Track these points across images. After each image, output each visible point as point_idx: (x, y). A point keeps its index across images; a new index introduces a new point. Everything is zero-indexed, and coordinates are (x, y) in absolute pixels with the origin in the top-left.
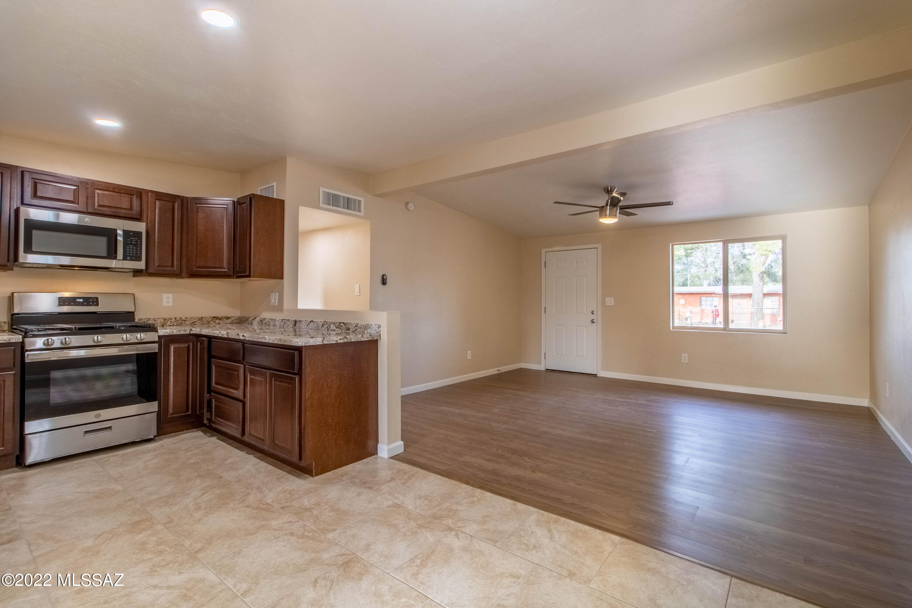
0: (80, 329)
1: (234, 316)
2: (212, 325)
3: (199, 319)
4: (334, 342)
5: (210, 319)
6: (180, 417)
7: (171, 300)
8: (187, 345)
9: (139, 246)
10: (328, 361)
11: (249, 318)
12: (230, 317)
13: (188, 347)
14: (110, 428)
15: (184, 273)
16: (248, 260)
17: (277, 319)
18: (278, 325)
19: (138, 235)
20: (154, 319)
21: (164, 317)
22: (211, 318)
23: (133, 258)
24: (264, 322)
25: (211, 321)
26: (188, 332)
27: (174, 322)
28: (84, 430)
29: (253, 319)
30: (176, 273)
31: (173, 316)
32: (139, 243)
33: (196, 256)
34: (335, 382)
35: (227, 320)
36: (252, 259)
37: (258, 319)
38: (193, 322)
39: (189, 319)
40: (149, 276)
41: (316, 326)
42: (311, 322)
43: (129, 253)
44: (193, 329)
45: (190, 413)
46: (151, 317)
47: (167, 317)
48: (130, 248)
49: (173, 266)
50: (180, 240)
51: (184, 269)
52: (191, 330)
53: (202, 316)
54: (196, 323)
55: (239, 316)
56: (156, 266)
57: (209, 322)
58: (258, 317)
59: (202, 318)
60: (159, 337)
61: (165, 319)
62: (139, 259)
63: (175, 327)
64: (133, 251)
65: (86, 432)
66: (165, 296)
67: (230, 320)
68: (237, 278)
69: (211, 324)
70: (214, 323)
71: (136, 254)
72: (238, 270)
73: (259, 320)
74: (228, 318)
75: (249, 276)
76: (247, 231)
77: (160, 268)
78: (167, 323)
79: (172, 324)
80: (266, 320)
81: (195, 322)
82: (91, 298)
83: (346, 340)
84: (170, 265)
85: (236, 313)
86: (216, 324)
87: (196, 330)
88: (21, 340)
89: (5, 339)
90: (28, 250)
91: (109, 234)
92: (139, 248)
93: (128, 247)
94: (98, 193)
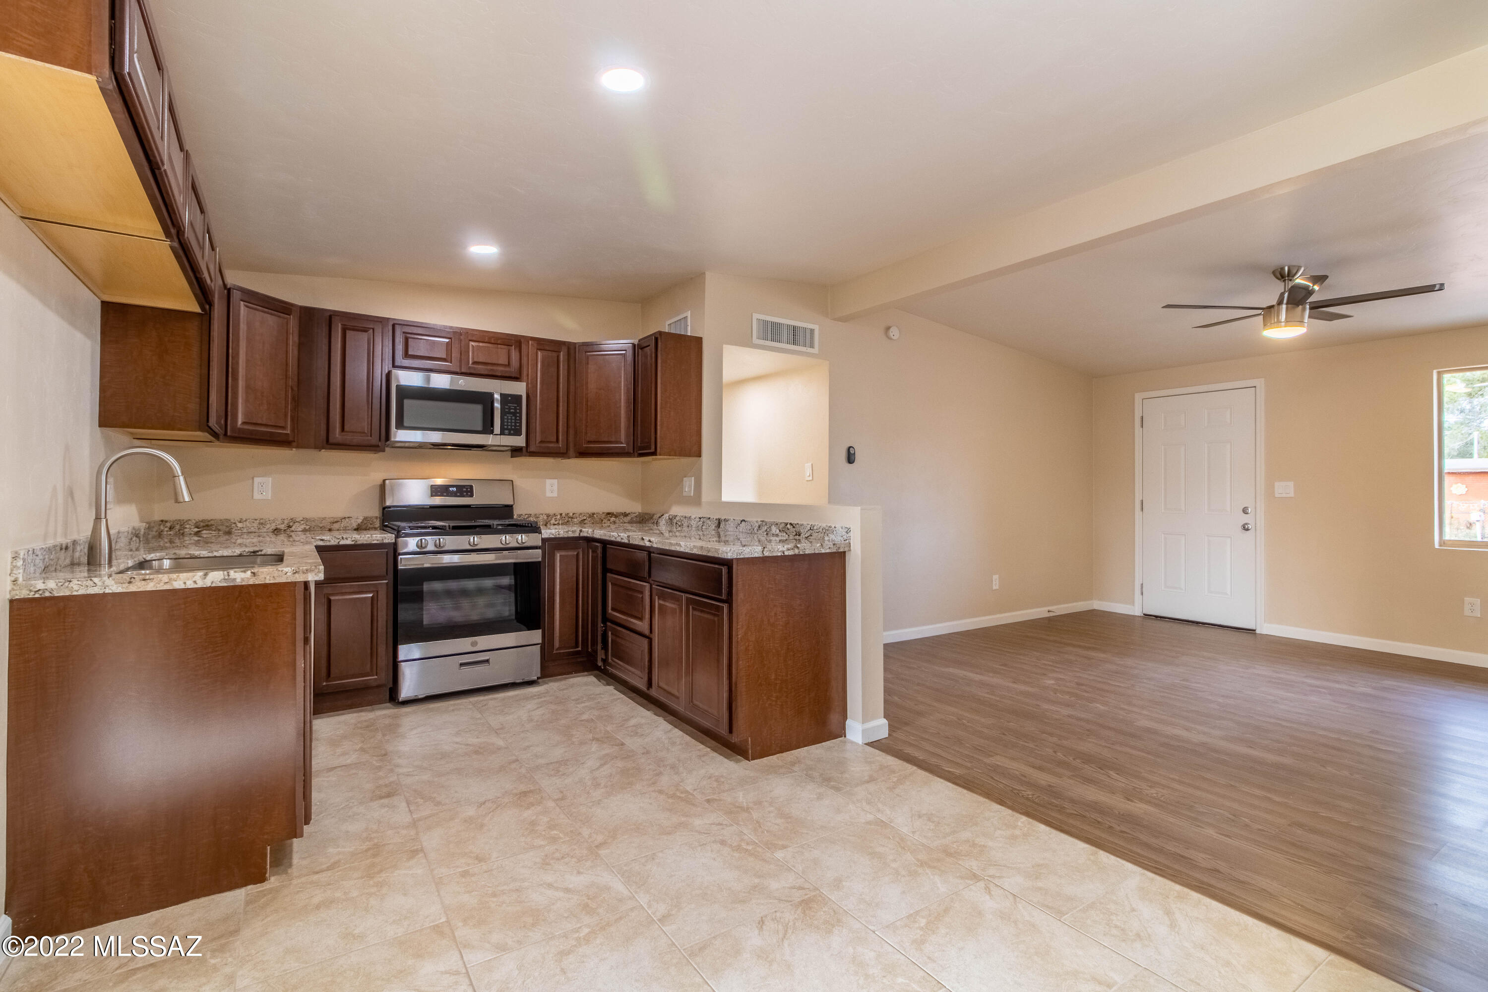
0: (454, 528)
1: (633, 511)
2: (606, 525)
3: (590, 515)
4: (779, 554)
5: (603, 516)
6: (569, 654)
7: (555, 488)
8: (576, 553)
9: (518, 415)
10: (769, 584)
11: (654, 515)
12: (629, 514)
13: (578, 555)
14: (487, 661)
15: (571, 452)
16: (653, 430)
17: (693, 517)
18: (694, 526)
19: (517, 399)
20: (536, 515)
21: (547, 513)
22: (605, 514)
23: (512, 432)
24: (675, 521)
25: (605, 518)
26: (577, 535)
27: (559, 520)
28: (460, 662)
29: (660, 517)
30: (562, 451)
31: (557, 512)
32: (518, 411)
33: (586, 426)
34: (780, 617)
35: (625, 518)
36: (658, 427)
37: (666, 516)
38: (582, 521)
39: (577, 515)
40: (530, 456)
41: (749, 527)
42: (742, 521)
43: (507, 425)
44: (584, 530)
45: (580, 649)
46: (533, 512)
47: (551, 512)
48: (508, 419)
49: (557, 441)
50: (566, 404)
51: (571, 445)
52: (581, 531)
53: (593, 512)
54: (586, 521)
55: (640, 511)
56: (537, 442)
57: (602, 521)
58: (667, 513)
59: (593, 514)
60: (544, 540)
61: (548, 516)
62: (518, 433)
63: (560, 526)
64: (511, 422)
65: (462, 665)
66: (548, 482)
67: (629, 518)
68: (638, 457)
69: (606, 523)
71: (515, 426)
72: (639, 445)
73: (667, 518)
74: (626, 515)
75: (654, 454)
76: (651, 387)
77: (543, 445)
78: (551, 521)
79: (556, 523)
80: (678, 518)
81: (585, 520)
82: (464, 486)
83: (796, 551)
84: (555, 440)
85: (636, 508)
86: (611, 523)
87: (588, 532)
88: (394, 541)
89: (378, 538)
90: (400, 425)
91: (485, 400)
92: (518, 418)
93: (506, 417)
94: (472, 346)
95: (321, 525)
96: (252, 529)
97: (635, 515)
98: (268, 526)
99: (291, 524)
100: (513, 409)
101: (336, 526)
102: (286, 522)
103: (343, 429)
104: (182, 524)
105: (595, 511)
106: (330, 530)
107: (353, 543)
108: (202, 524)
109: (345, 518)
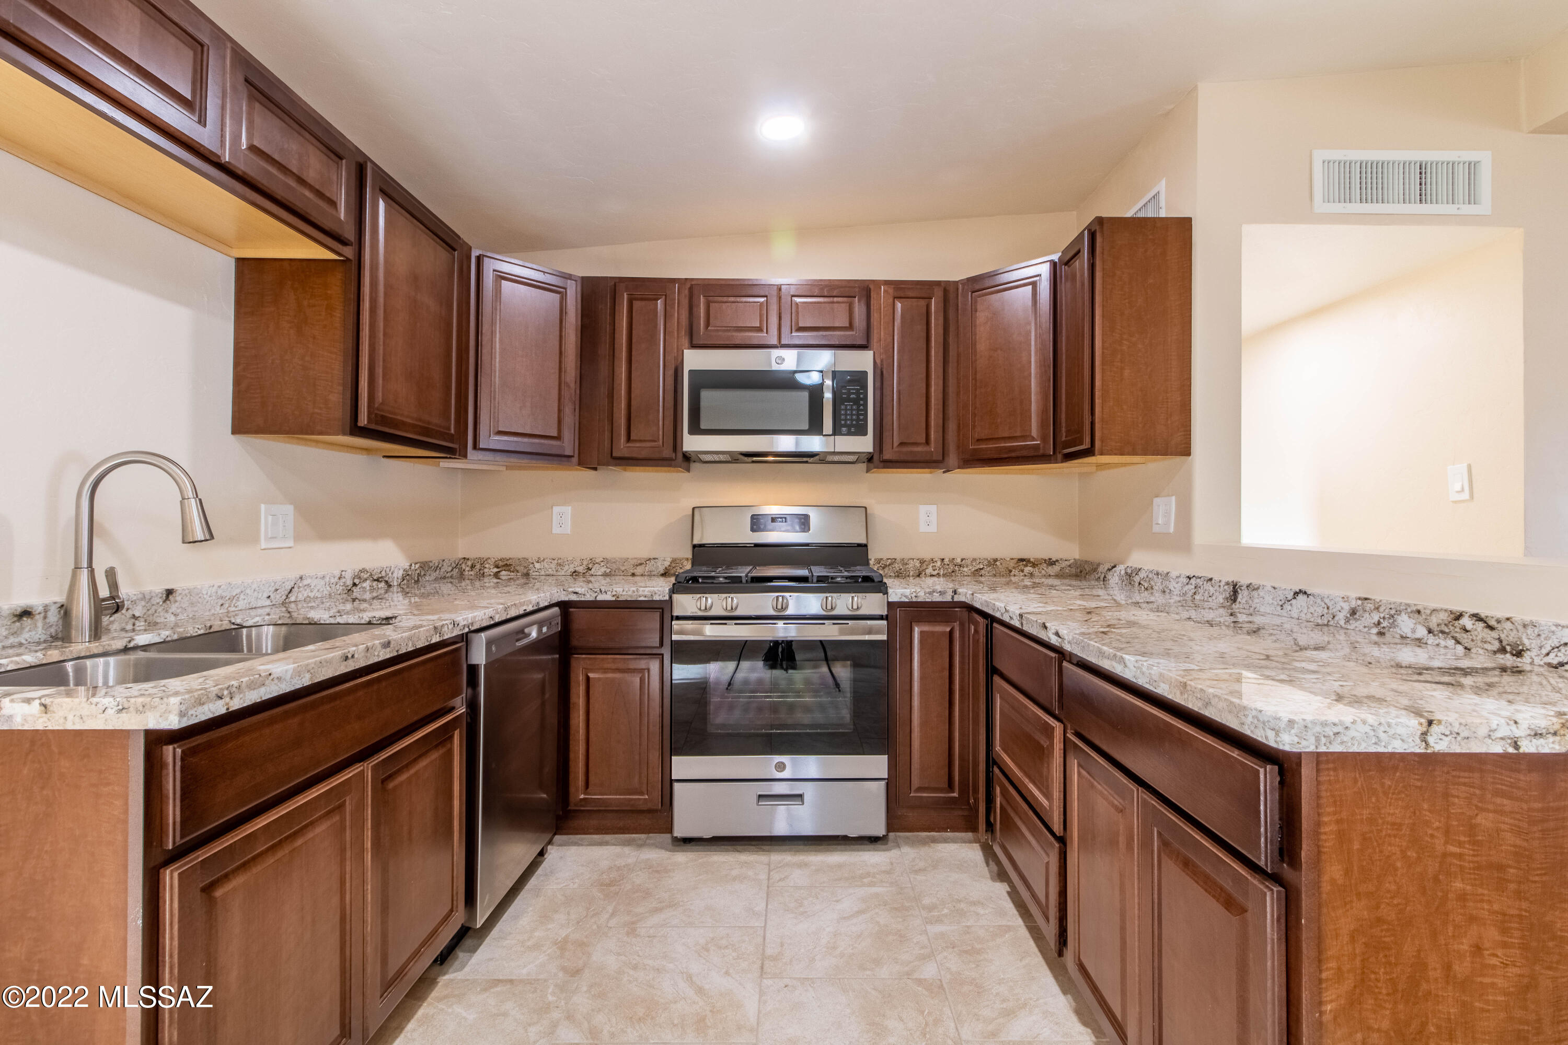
1: (1064, 557)
3: (989, 562)
5: (1012, 564)
6: (937, 801)
7: (934, 518)
8: (948, 629)
9: (862, 402)
11: (1099, 565)
12: (1057, 561)
13: (951, 633)
14: (800, 797)
15: (952, 459)
16: (1087, 407)
17: (1174, 574)
18: (1176, 592)
19: (859, 378)
20: (903, 560)
21: (921, 556)
22: (1015, 561)
23: (853, 430)
24: (1137, 579)
25: (1014, 568)
26: (948, 598)
27: (940, 569)
28: (758, 793)
29: (1109, 570)
30: (934, 458)
31: (937, 556)
32: (862, 396)
33: (974, 415)
34: (1494, 962)
35: (1050, 568)
36: (1098, 401)
37: (1121, 569)
38: (977, 570)
39: (969, 562)
40: (884, 467)
41: (1320, 611)
42: (1296, 594)
43: (846, 420)
44: (960, 590)
45: (955, 795)
46: (898, 556)
47: (927, 556)
48: (846, 410)
49: (927, 442)
50: (941, 382)
51: (952, 447)
52: (955, 592)
53: (995, 557)
54: (983, 572)
55: (1077, 557)
56: (896, 444)
57: (1011, 571)
58: (1122, 563)
59: (996, 560)
60: (890, 605)
61: (922, 562)
62: (861, 430)
63: (942, 579)
64: (852, 415)
65: (761, 797)
66: (923, 509)
67: (1057, 568)
68: (1062, 462)
69: (1015, 575)
70: (1022, 574)
71: (858, 420)
72: (1064, 439)
73: (1123, 572)
74: (1051, 563)
75: (1089, 452)
76: (1083, 327)
77: (905, 449)
78: (927, 571)
79: (935, 573)
80: (1142, 574)
81: (981, 569)
82: (796, 516)
84: (924, 441)
85: (1070, 551)
86: (1025, 576)
87: (966, 593)
88: (667, 598)
89: (646, 593)
90: (695, 429)
92: (862, 407)
93: (843, 407)
94: (797, 304)
95: (623, 568)
96: (550, 572)
97: (1067, 563)
98: (566, 567)
99: (590, 566)
100: (853, 393)
101: (639, 570)
102: (585, 563)
103: (629, 439)
104: (483, 562)
105: (998, 556)
106: (633, 575)
107: (614, 599)
108: (501, 563)
109: (649, 559)
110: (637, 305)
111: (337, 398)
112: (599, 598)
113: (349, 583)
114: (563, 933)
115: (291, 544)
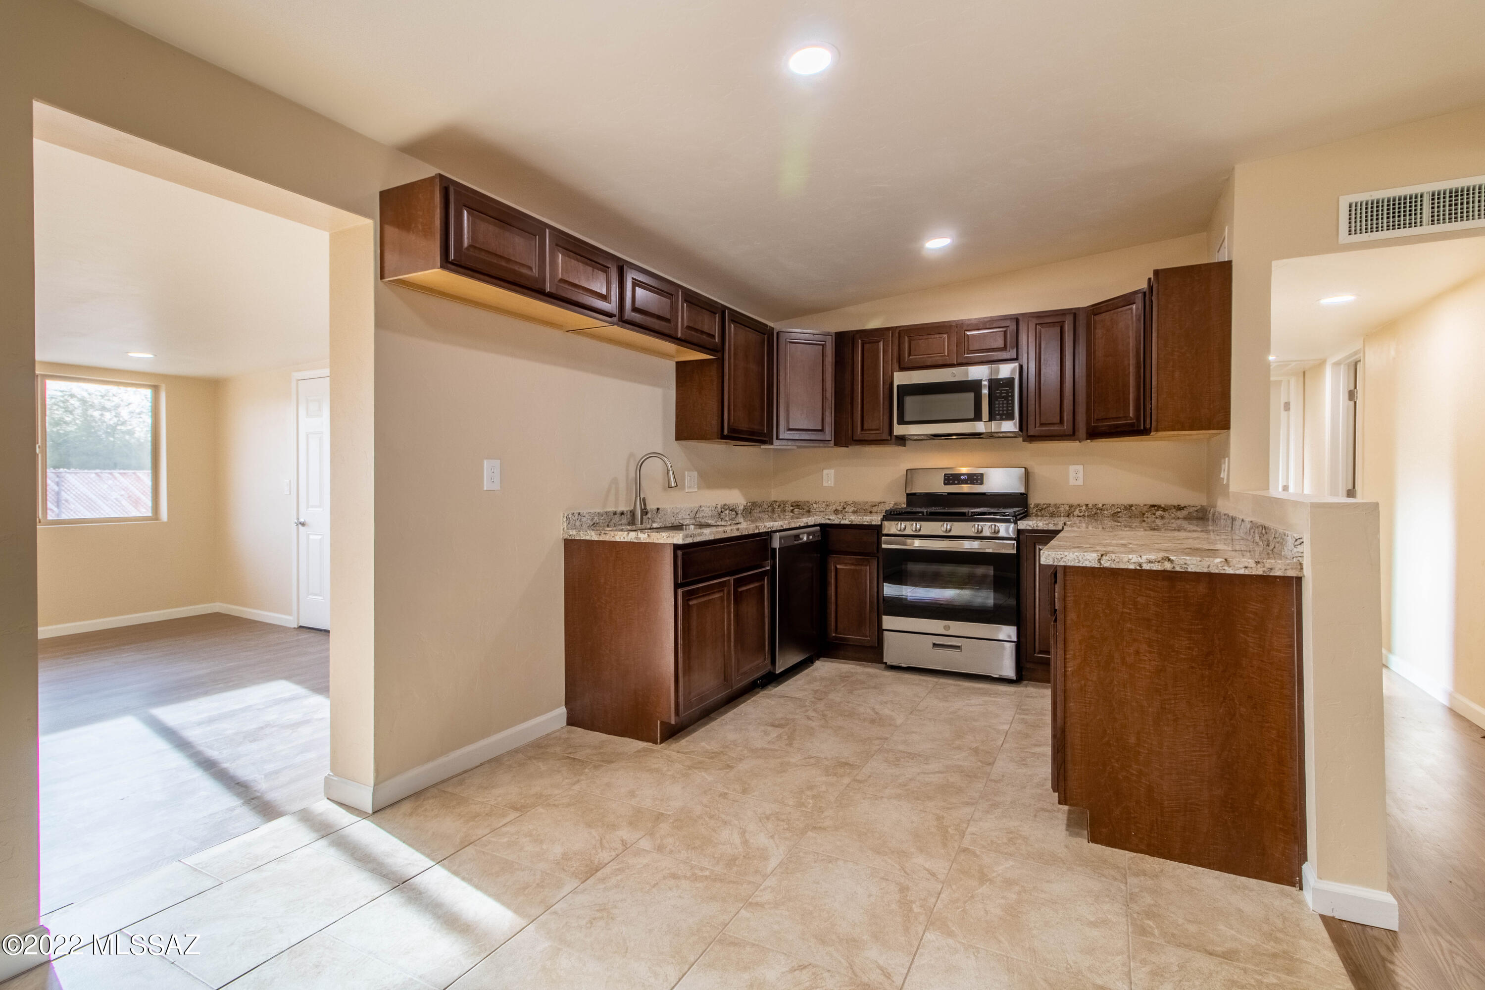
1: (1192, 503)
2: (1149, 520)
3: (1125, 507)
4: (1132, 567)
5: (1145, 509)
7: (1081, 475)
9: (1010, 398)
10: (1123, 608)
12: (1185, 507)
14: (958, 647)
15: (1081, 433)
19: (1009, 381)
20: (1056, 505)
21: (1071, 502)
22: (1148, 507)
23: (1004, 417)
25: (1147, 512)
27: (1085, 512)
28: (934, 642)
30: (1069, 433)
31: (1083, 502)
32: (1010, 394)
33: (1095, 403)
34: (1145, 658)
35: (1179, 512)
36: (1154, 395)
38: (1115, 513)
39: (1109, 507)
40: (1029, 441)
43: (999, 411)
46: (1053, 502)
47: (1075, 502)
48: (999, 404)
49: (1061, 421)
51: (1081, 426)
53: (1131, 503)
54: (1120, 514)
55: (1204, 504)
56: (1039, 425)
57: (1144, 514)
58: (1215, 507)
59: (1131, 506)
60: (1019, 532)
61: (1071, 506)
62: (1010, 417)
63: (1086, 518)
64: (1003, 407)
65: (935, 645)
66: (1072, 468)
67: (1185, 513)
68: (1141, 435)
69: (1147, 517)
70: (1154, 516)
71: (1008, 410)
74: (1180, 508)
75: (1150, 429)
77: (1045, 428)
78: (1075, 513)
79: (1081, 514)
81: (1118, 512)
82: (975, 474)
83: (1168, 566)
84: (1058, 422)
85: (1198, 500)
86: (1157, 518)
88: (880, 523)
89: (868, 520)
90: (901, 421)
91: (974, 386)
92: (1010, 402)
93: (997, 402)
94: (968, 335)
95: (865, 508)
96: (822, 509)
97: (1196, 509)
98: (831, 507)
99: (846, 506)
100: (1004, 393)
101: (875, 509)
102: (842, 504)
103: (862, 429)
104: (785, 503)
105: (1134, 503)
106: (871, 512)
107: (850, 523)
108: (795, 504)
109: (881, 503)
110: (867, 346)
111: (715, 422)
112: (842, 522)
113: (720, 510)
114: (818, 688)
115: (696, 490)
